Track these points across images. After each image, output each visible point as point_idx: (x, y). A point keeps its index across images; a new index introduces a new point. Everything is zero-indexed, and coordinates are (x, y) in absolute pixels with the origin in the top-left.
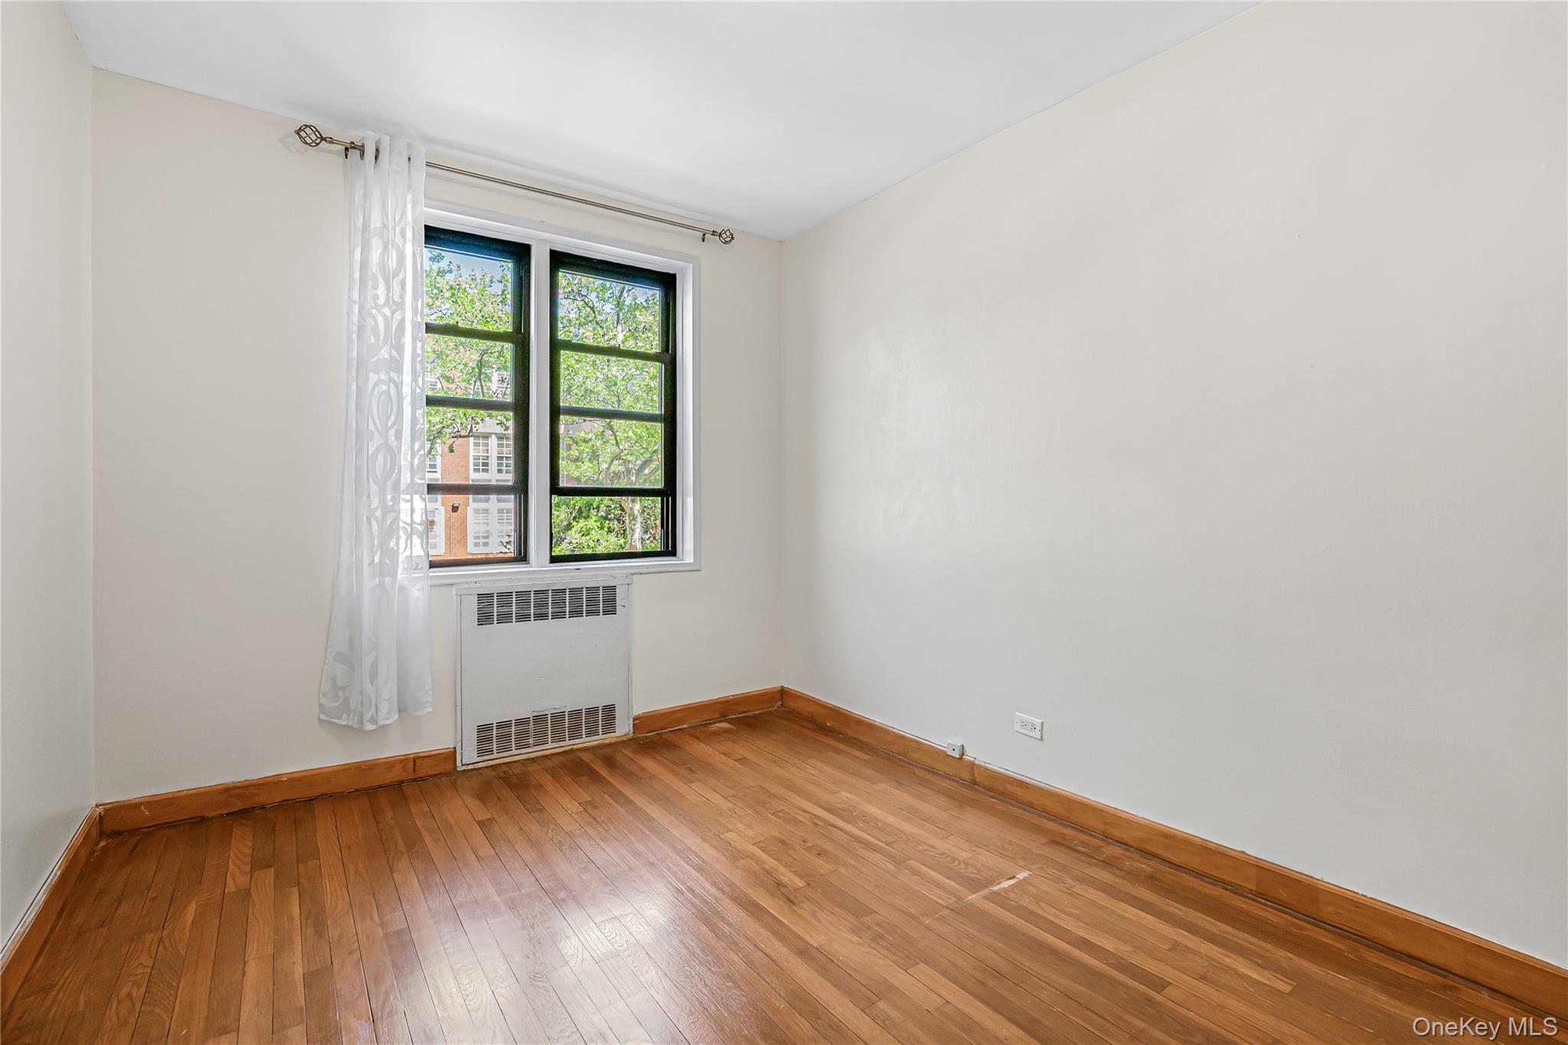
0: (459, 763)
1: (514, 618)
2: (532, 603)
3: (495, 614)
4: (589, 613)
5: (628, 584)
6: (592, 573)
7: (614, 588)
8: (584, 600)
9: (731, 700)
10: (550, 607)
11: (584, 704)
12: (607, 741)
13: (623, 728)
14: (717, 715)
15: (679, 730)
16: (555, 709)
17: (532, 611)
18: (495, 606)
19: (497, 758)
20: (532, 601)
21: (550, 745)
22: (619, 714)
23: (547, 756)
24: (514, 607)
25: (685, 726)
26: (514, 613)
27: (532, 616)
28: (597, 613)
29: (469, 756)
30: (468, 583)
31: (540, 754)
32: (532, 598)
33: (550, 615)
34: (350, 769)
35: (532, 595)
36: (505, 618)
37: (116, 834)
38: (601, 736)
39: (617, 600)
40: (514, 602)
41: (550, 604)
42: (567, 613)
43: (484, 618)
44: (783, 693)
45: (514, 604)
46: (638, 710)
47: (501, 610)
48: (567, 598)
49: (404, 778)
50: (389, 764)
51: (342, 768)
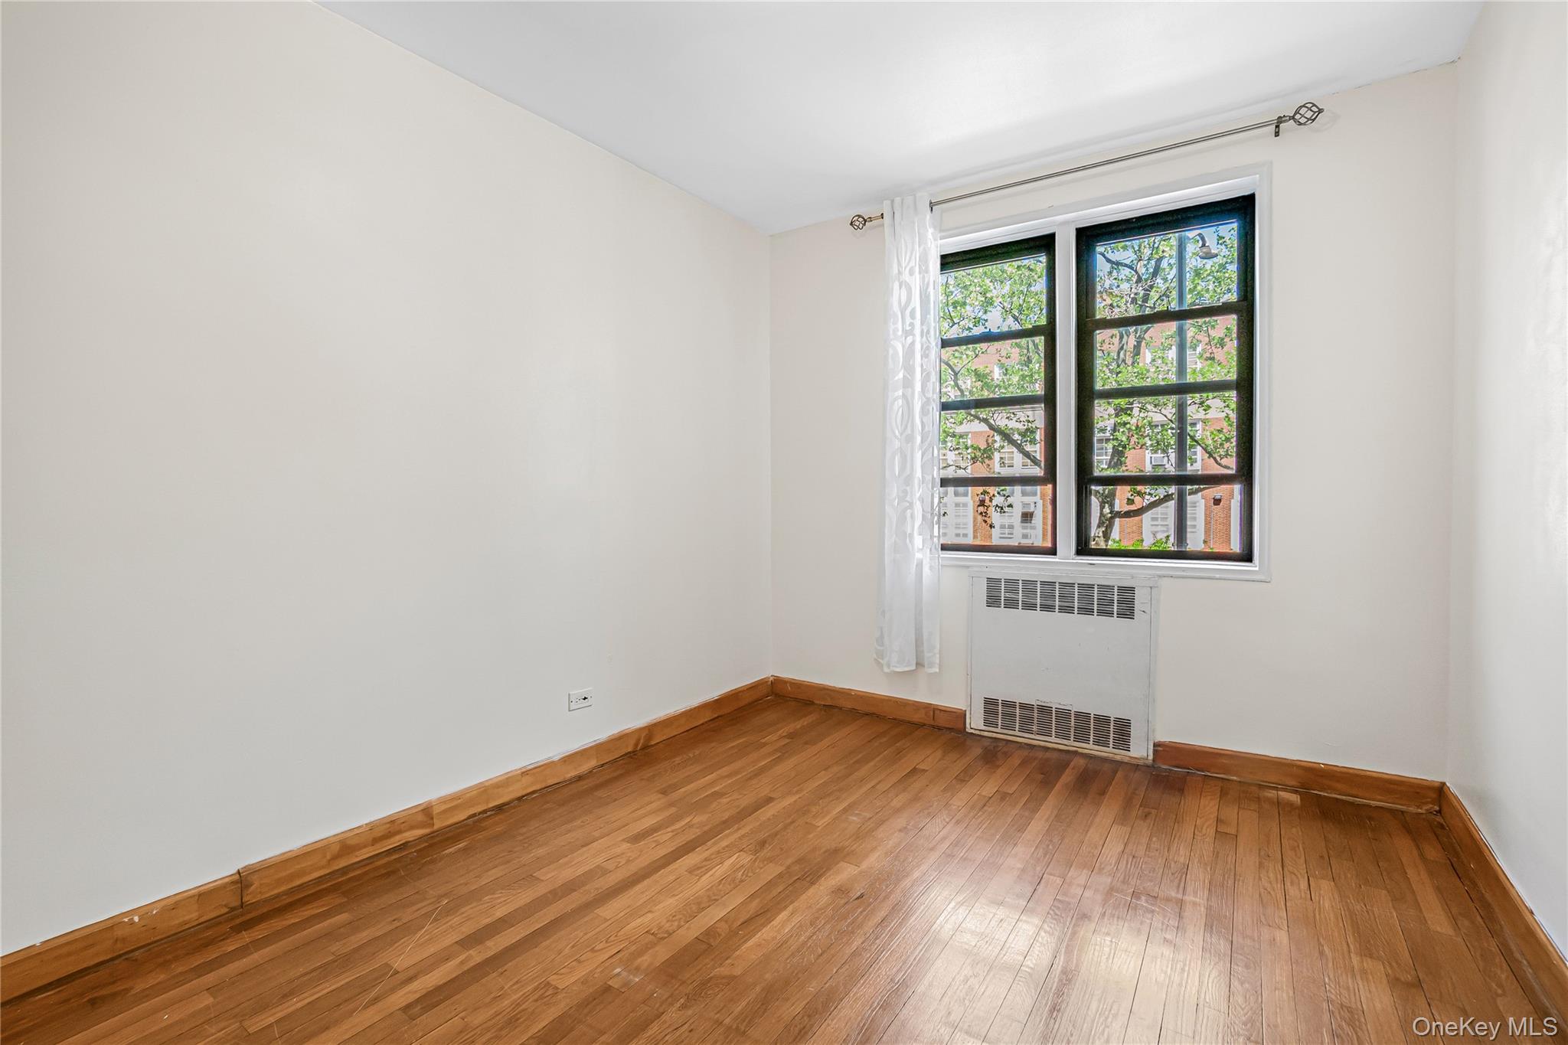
0: (968, 726)
1: (1020, 604)
2: (1039, 593)
3: (1003, 598)
4: (1101, 613)
5: (1151, 588)
6: (1107, 570)
7: (1132, 589)
8: (1096, 598)
9: (1321, 770)
10: (1057, 600)
11: (1093, 709)
12: (1118, 758)
13: (1140, 750)
14: (1293, 783)
15: (1222, 779)
16: (1060, 704)
17: (1039, 601)
18: (1003, 591)
19: (999, 732)
20: (1039, 591)
21: (1053, 739)
22: (1135, 732)
23: (1048, 748)
24: (1020, 595)
25: (1235, 778)
26: (1020, 600)
27: (1038, 606)
28: (1110, 614)
29: (975, 722)
30: (980, 567)
31: (1042, 744)
32: (1039, 589)
33: (1057, 607)
34: (890, 700)
35: (1039, 585)
36: (1011, 604)
37: (777, 695)
38: (1110, 749)
39: (1136, 602)
40: (1021, 590)
41: (1057, 597)
42: (1076, 609)
43: (993, 601)
44: (1440, 791)
45: (1020, 592)
46: (1163, 737)
47: (1007, 595)
48: (1076, 593)
49: (926, 722)
50: (917, 706)
51: (887, 698)
